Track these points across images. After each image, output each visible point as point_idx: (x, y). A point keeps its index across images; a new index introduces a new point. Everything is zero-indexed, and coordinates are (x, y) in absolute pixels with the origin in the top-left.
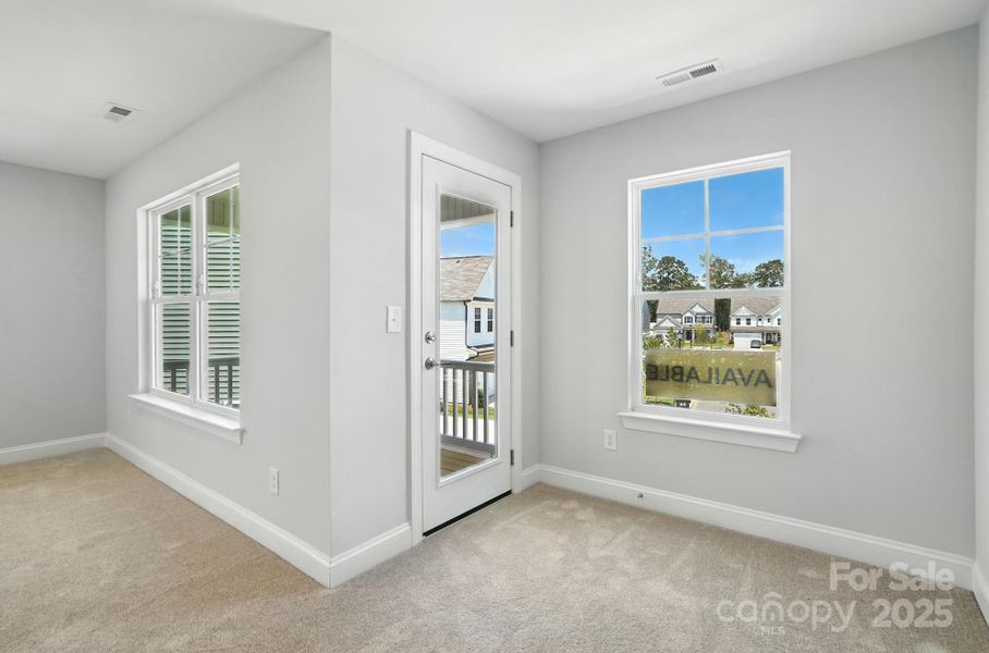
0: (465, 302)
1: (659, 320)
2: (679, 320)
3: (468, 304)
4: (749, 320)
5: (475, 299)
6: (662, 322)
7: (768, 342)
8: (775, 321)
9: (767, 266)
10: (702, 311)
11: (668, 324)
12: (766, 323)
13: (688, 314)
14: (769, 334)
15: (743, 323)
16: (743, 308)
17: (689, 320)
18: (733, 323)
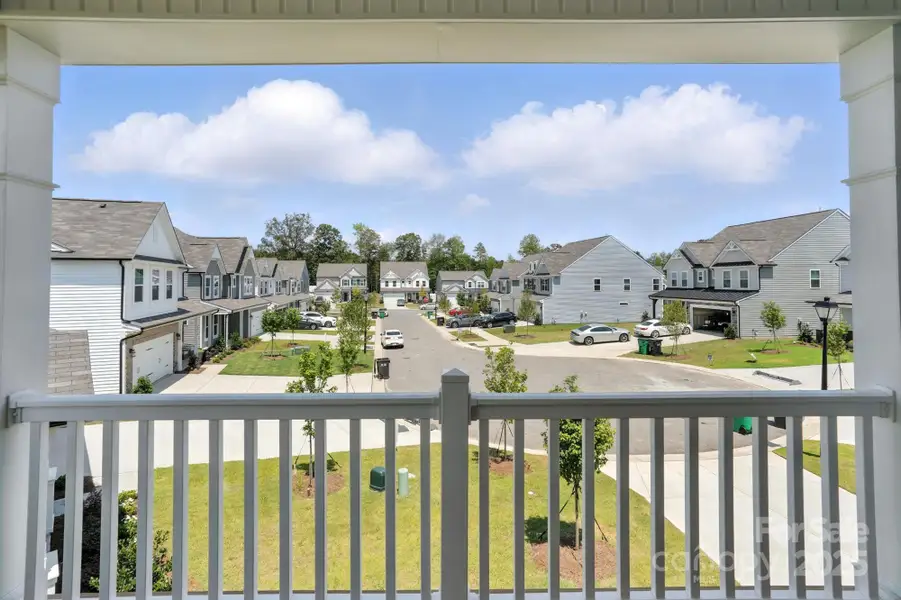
0: (121, 261)
1: (318, 283)
2: (337, 283)
3: (125, 263)
4: (395, 282)
5: (138, 257)
6: (322, 285)
7: (410, 301)
8: (414, 283)
9: (405, 238)
10: (358, 275)
11: (327, 286)
12: (408, 285)
13: (346, 278)
14: (409, 294)
15: (391, 285)
16: (391, 273)
17: (345, 283)
18: (383, 285)
